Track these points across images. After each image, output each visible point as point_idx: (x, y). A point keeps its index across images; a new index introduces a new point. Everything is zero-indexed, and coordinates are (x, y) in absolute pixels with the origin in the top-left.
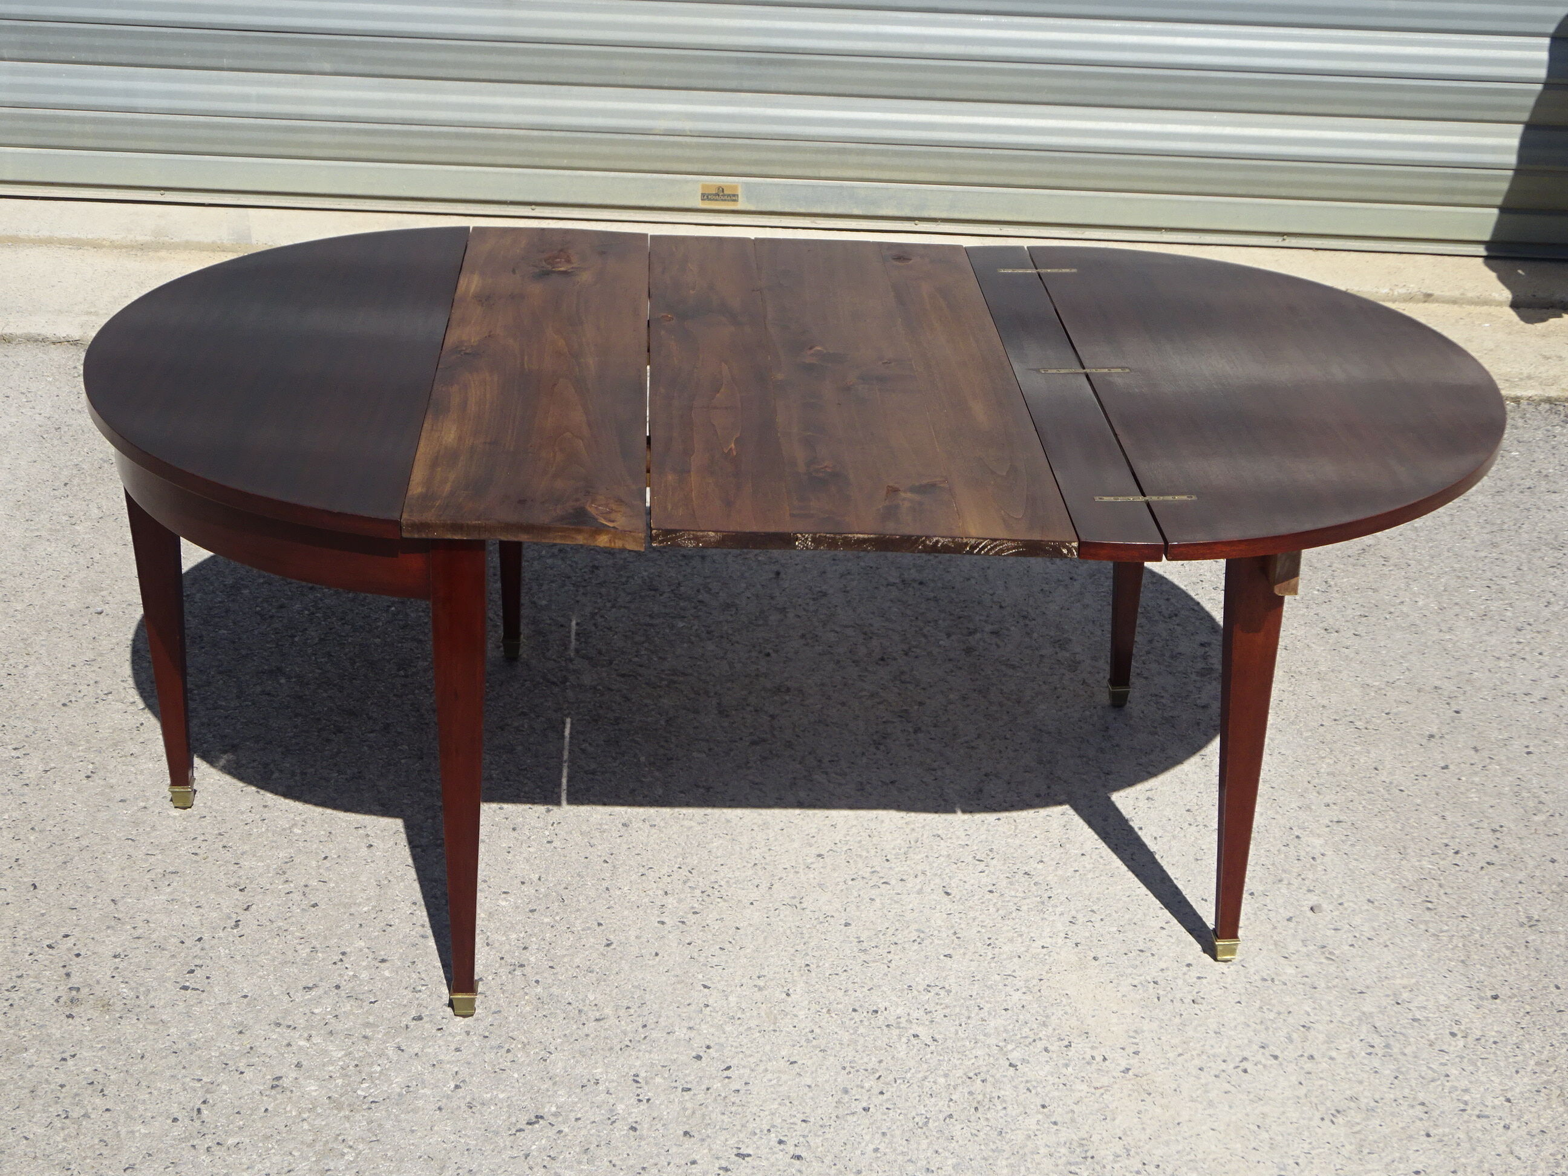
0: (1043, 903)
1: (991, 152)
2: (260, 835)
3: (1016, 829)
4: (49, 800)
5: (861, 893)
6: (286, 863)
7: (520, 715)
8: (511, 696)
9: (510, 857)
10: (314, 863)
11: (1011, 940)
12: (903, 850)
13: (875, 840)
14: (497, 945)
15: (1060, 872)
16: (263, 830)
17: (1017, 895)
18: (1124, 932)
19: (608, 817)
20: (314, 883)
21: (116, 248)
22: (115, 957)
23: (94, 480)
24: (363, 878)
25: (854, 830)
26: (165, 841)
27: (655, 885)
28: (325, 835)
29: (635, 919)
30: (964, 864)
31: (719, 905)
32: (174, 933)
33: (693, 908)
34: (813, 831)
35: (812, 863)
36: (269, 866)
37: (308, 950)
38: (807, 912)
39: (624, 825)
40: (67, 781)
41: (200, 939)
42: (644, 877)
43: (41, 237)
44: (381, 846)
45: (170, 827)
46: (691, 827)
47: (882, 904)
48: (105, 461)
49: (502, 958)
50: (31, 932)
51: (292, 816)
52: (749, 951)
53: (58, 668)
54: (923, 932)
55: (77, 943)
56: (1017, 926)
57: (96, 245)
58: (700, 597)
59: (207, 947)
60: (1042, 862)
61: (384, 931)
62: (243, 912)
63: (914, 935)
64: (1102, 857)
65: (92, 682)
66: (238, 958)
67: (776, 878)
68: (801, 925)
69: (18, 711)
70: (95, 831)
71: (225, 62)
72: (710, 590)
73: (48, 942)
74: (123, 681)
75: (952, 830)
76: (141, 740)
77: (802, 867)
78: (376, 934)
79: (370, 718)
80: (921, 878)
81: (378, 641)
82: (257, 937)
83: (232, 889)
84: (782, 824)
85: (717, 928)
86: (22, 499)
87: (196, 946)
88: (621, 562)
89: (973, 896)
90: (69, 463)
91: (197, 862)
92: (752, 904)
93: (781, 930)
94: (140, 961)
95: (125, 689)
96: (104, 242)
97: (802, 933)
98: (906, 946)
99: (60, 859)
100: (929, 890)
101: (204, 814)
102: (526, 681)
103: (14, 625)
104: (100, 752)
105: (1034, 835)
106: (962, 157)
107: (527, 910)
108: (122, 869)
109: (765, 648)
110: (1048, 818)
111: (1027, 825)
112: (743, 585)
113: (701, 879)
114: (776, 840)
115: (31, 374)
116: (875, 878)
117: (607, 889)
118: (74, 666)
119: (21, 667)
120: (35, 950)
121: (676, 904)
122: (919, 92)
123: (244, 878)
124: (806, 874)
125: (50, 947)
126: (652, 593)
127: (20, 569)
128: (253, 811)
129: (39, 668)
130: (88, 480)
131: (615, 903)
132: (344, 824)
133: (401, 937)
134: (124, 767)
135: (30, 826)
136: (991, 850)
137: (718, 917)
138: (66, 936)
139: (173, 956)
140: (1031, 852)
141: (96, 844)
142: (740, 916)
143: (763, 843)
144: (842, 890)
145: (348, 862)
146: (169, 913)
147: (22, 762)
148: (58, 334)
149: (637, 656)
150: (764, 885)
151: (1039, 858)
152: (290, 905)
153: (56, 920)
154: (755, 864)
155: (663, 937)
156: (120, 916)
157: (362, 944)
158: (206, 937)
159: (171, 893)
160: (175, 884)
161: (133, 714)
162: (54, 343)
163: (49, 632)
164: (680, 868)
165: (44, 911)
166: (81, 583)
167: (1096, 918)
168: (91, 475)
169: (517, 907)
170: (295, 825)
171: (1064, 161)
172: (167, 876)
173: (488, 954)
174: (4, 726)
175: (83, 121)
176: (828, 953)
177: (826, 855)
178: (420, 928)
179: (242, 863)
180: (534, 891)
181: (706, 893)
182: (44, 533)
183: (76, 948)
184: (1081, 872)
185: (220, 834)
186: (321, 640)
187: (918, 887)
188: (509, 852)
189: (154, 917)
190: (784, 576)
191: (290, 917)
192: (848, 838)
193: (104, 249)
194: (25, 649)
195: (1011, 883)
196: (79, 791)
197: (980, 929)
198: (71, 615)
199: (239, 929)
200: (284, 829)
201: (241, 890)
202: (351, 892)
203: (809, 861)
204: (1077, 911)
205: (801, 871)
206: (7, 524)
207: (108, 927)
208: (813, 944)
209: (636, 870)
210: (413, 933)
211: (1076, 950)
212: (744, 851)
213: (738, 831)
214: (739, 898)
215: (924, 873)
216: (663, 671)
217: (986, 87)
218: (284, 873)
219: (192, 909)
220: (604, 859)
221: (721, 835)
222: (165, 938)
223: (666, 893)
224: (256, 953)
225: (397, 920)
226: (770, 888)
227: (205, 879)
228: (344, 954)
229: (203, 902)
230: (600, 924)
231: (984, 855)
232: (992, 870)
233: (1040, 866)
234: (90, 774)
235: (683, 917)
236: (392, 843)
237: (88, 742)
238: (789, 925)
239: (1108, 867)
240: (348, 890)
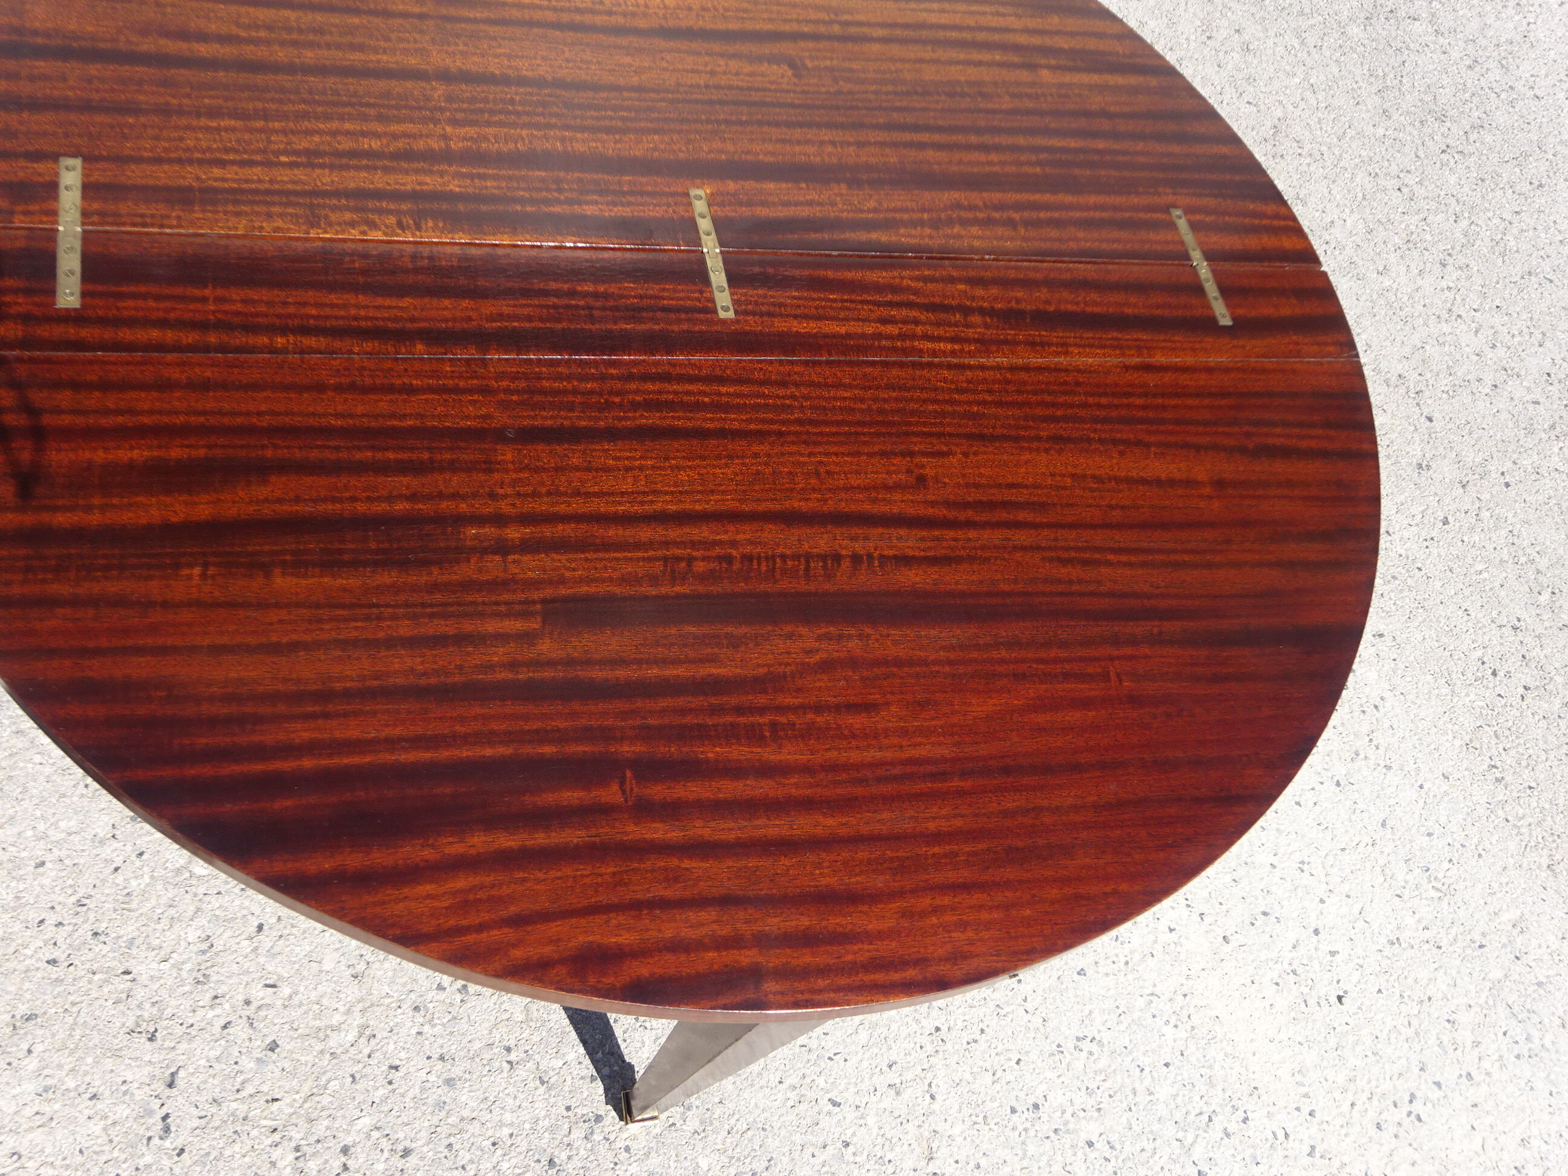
152: (236, 1054)
157: (365, 1120)
159: (39, 1073)
160: (38, 1047)
178: (440, 1065)
179: (135, 969)
185: (80, 903)
191: (243, 1085)
199: (172, 1137)
201: (150, 1038)
202: (319, 1001)
210: (433, 1078)
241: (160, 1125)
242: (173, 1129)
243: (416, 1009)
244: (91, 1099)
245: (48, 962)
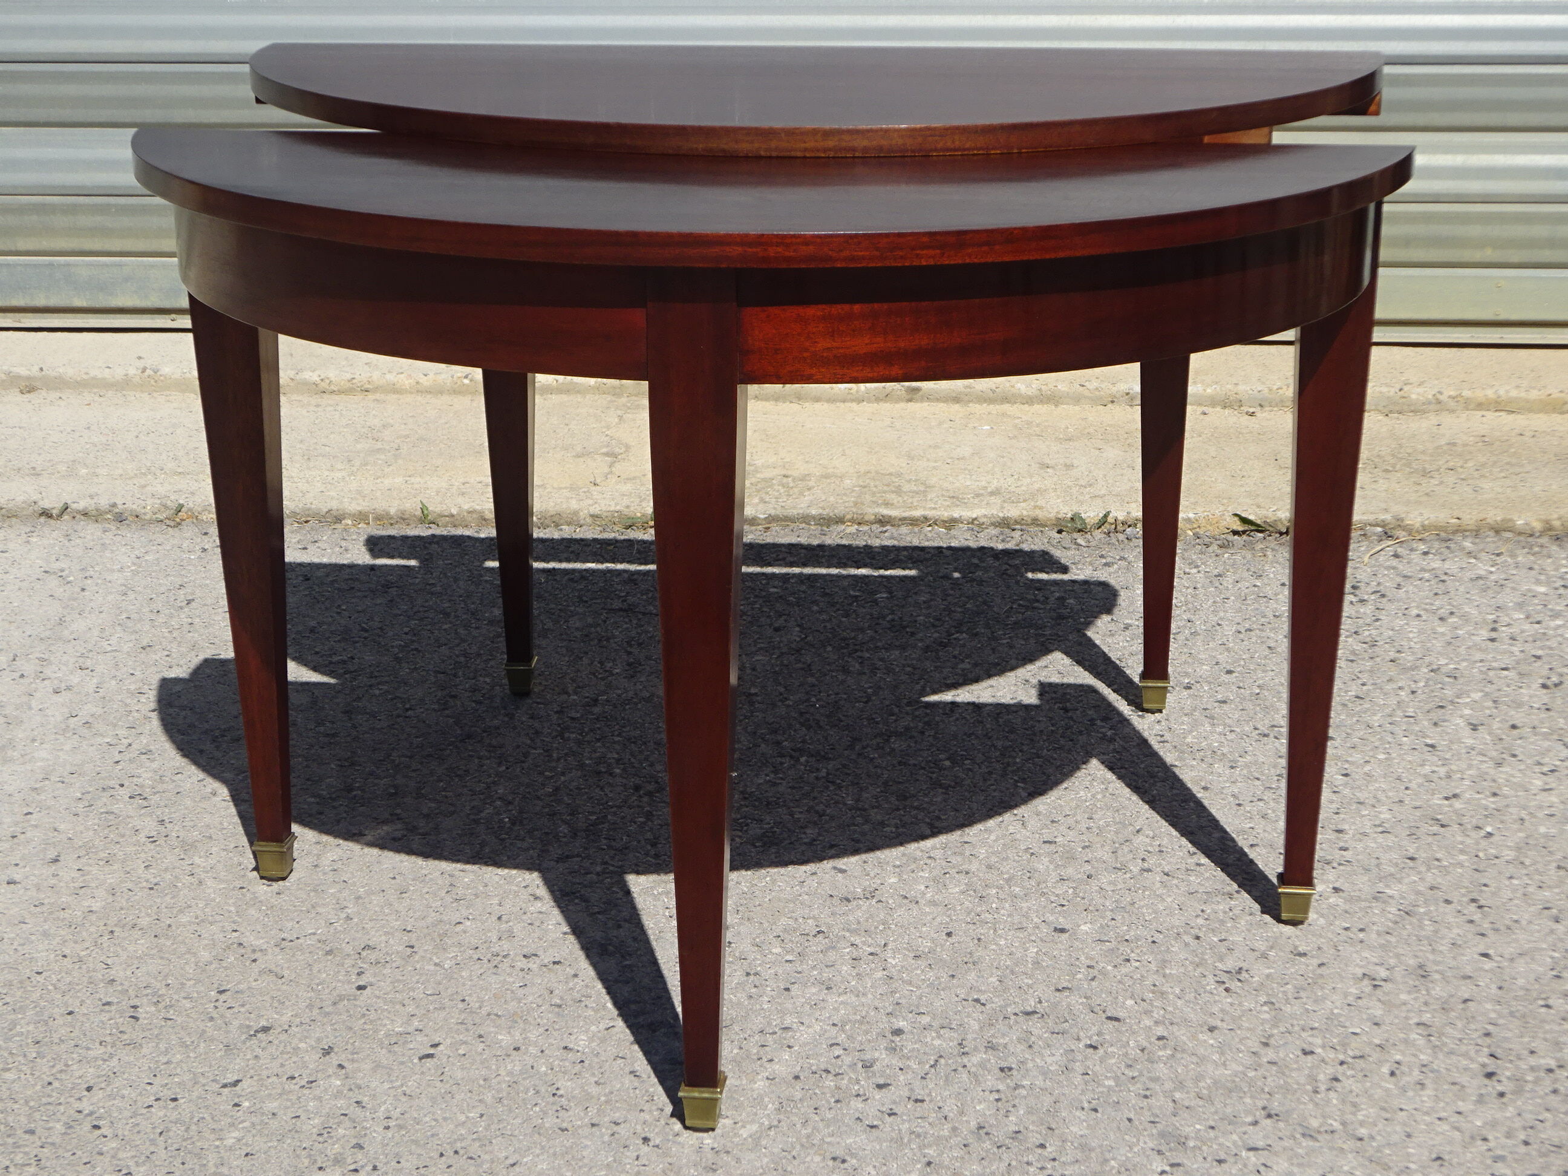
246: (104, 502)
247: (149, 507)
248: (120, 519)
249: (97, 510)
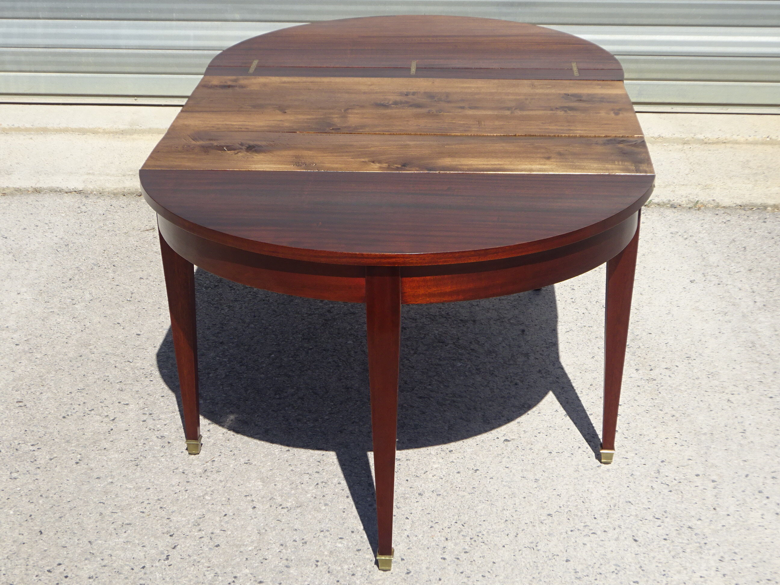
0: (701, 547)
1: (665, 58)
2: (184, 500)
3: (682, 497)
4: (52, 477)
5: (577, 540)
6: (200, 518)
7: (353, 423)
8: (347, 411)
9: (344, 515)
10: (218, 519)
11: (679, 572)
12: (605, 511)
13: (587, 505)
14: (335, 572)
15: (712, 527)
16: (186, 497)
17: (684, 541)
18: (757, 567)
19: (409, 489)
20: (217, 531)
21: (106, 133)
22: (90, 578)
23: (88, 277)
24: (249, 528)
25: (573, 498)
26: (124, 503)
27: (439, 534)
28: (225, 501)
29: (426, 556)
30: (647, 521)
31: (482, 547)
32: (127, 563)
33: (464, 549)
34: (545, 499)
35: (544, 520)
36: (189, 520)
37: (213, 575)
38: (541, 552)
39: (420, 494)
40: (64, 466)
41: (144, 567)
42: (432, 529)
43: (61, 127)
44: (261, 508)
45: (127, 495)
46: (464, 496)
47: (591, 547)
48: (95, 265)
49: (338, 581)
50: (37, 562)
51: (205, 488)
52: (501, 578)
53: (61, 394)
54: (619, 566)
55: (66, 569)
56: (683, 563)
57: (95, 132)
58: (472, 347)
59: (148, 572)
60: (700, 519)
61: (262, 563)
62: (171, 550)
63: (613, 568)
64: (741, 517)
65: (82, 403)
66: (168, 579)
67: (520, 530)
68: (536, 561)
69: (36, 421)
70: (80, 498)
71: (175, 16)
72: (479, 342)
73: (48, 568)
74: (101, 402)
75: (639, 498)
76: (111, 439)
77: (538, 522)
78: (257, 565)
79: (256, 425)
80: (618, 530)
81: (262, 376)
82: (180, 566)
83: (165, 535)
84: (524, 495)
85: (480, 562)
86: (43, 288)
87: (140, 571)
88: (421, 325)
89: (653, 542)
90: (73, 266)
91: (143, 517)
92: (504, 546)
93: (523, 564)
94: (105, 581)
95: (102, 407)
96: (99, 130)
97: (537, 566)
98: (608, 575)
99: (58, 515)
100: (623, 538)
101: (149, 486)
102: (357, 401)
103: (35, 367)
104: (85, 447)
105: (694, 502)
106: (645, 62)
107: (355, 550)
108: (96, 522)
109: (514, 379)
110: (705, 491)
111: (690, 495)
112: (501, 339)
113: (470, 530)
114: (520, 504)
115: (52, 212)
116: (587, 530)
117: (408, 536)
118: (71, 393)
119: (38, 394)
120: (40, 573)
121: (453, 547)
122: (617, 21)
123: (173, 528)
124: (540, 527)
125: (49, 571)
126: (441, 344)
127: (41, 332)
128: (180, 485)
129: (49, 394)
130: (84, 277)
131: (413, 546)
132: (238, 494)
133: (273, 567)
134: (100, 457)
135: (40, 494)
136: (665, 512)
137: (481, 555)
138: (60, 564)
139: (126, 578)
140: (693, 513)
141: (80, 506)
142: (496, 555)
143: (512, 506)
144: (564, 538)
145: (240, 518)
146: (124, 550)
147: (36, 453)
148: (69, 187)
149: (430, 385)
150: (512, 535)
151: (698, 517)
152: (202, 545)
153: (53, 554)
154: (506, 520)
155: (444, 568)
156: (94, 552)
157: (247, 571)
158: (147, 566)
159: (127, 537)
160: (129, 531)
161: (107, 423)
162: (67, 193)
163: (56, 371)
164: (456, 523)
165: (46, 549)
166: (77, 341)
167: (737, 557)
168: (86, 274)
169: (349, 548)
170: (206, 494)
171: (714, 62)
172: (124, 527)
173: (329, 578)
174: (26, 431)
175: (88, 55)
176: (555, 580)
177: (553, 514)
178: (285, 561)
179: (172, 518)
180: (359, 538)
181: (474, 539)
182: (56, 310)
183: (65, 572)
184: (727, 527)
185: (159, 500)
186: (226, 375)
187: (616, 536)
188: (344, 512)
189: (115, 553)
190: (528, 333)
191: (201, 553)
192: (569, 503)
193: (99, 134)
194: (41, 382)
195: (679, 534)
196: (71, 472)
197: (657, 564)
198: (71, 361)
199: (169, 561)
200: (199, 497)
201: (171, 536)
202: (241, 537)
203: (542, 518)
204: (725, 553)
205: (537, 525)
206: (33, 304)
207: (86, 559)
208: (544, 573)
209: (427, 524)
210: (281, 564)
211: (724, 579)
212: (499, 511)
213: (495, 498)
214: (495, 543)
215: (620, 527)
216: (447, 394)
217: (661, 16)
218: (199, 525)
219: (140, 548)
220: (405, 516)
221: (484, 501)
222: (122, 567)
223: (447, 539)
224: (179, 576)
225: (270, 556)
226: (516, 536)
227: (148, 529)
228: (235, 577)
229: (146, 543)
230: (402, 559)
231: (661, 515)
232: (666, 525)
233: (699, 522)
234: (78, 461)
235: (458, 555)
236: (268, 506)
237: (78, 440)
238: (528, 561)
239: (745, 523)
240: (239, 536)
241: (165, 557)
242: (170, 559)
243: (282, 545)
244: (143, 546)
245: (141, 512)
246: (665, 200)
247: (684, 201)
248: (673, 206)
249: (663, 203)
